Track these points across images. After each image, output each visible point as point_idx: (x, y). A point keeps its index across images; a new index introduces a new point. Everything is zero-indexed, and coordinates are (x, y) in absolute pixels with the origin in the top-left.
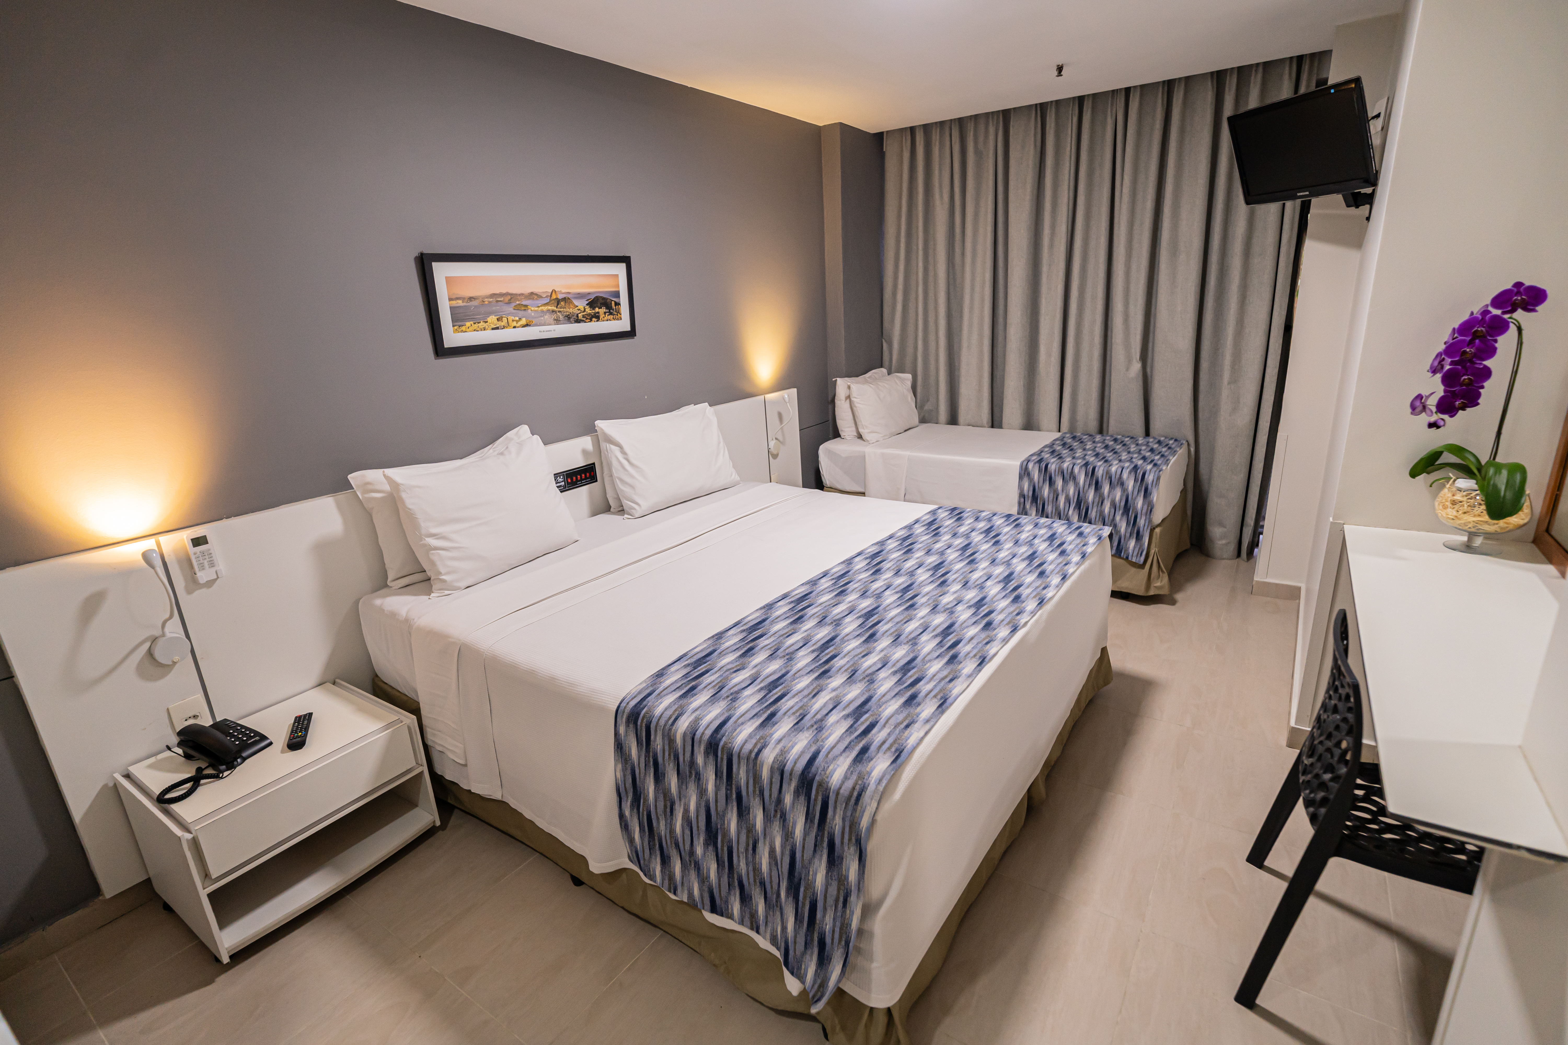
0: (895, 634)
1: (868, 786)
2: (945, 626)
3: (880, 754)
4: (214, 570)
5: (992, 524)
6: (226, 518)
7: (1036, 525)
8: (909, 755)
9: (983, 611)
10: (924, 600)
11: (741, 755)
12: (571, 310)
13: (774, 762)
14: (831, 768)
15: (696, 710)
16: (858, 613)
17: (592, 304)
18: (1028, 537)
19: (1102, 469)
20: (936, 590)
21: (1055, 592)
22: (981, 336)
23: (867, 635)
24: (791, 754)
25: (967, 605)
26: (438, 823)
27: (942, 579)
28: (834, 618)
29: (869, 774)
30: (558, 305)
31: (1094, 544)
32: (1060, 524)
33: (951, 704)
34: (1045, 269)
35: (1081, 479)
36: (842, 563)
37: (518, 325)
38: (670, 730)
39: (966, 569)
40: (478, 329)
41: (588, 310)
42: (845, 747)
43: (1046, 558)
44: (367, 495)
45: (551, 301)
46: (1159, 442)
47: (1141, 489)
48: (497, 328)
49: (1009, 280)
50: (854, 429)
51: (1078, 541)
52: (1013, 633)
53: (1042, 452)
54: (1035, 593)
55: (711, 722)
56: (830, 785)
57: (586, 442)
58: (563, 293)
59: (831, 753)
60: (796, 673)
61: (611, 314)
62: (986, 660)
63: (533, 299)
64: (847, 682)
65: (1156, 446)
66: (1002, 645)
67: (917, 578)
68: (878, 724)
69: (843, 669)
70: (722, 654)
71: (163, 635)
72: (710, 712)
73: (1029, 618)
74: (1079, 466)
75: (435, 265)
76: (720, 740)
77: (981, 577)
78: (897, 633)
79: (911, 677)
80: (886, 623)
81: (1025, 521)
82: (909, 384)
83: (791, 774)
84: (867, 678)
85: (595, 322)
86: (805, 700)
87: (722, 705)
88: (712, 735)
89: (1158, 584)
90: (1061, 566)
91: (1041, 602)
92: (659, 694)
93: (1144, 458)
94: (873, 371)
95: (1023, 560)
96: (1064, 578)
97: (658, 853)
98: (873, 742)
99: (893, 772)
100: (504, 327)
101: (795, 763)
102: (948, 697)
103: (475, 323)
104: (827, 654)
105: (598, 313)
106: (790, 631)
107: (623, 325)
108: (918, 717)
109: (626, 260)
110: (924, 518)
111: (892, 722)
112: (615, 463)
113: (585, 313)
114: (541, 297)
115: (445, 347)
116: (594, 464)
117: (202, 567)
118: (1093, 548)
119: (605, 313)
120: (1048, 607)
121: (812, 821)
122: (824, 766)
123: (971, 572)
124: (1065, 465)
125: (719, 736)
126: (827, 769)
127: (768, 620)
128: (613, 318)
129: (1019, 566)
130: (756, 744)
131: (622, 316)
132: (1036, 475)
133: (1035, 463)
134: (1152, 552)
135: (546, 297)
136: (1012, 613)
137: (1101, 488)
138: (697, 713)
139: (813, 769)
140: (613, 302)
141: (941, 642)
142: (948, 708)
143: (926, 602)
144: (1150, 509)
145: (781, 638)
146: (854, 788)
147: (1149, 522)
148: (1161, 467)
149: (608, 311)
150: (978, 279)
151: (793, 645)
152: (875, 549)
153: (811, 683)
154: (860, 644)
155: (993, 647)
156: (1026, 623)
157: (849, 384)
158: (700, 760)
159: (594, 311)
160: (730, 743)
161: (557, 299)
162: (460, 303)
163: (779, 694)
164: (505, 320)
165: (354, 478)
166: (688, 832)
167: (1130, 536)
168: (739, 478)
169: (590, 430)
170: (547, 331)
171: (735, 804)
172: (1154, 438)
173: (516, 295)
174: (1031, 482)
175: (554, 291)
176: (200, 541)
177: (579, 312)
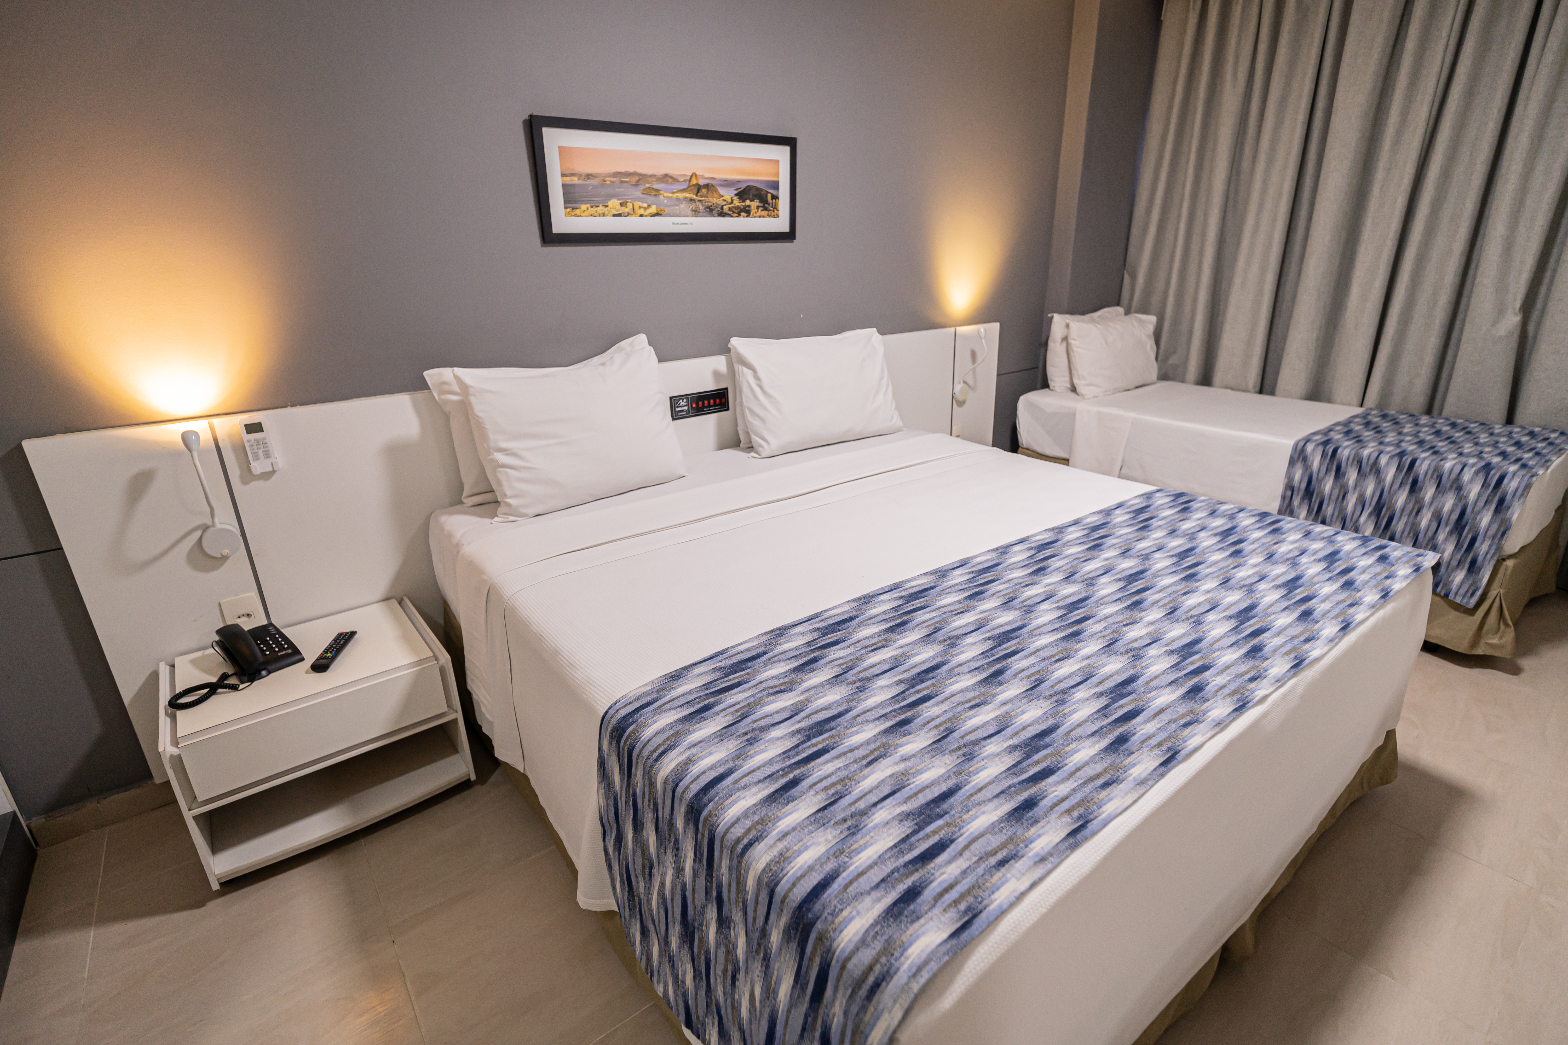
0: (1033, 678)
1: (895, 973)
2: (1120, 679)
3: (937, 911)
4: (269, 461)
5: (1234, 523)
6: (292, 406)
7: (1307, 534)
8: (988, 926)
9: (1192, 663)
10: (1098, 627)
11: (725, 841)
12: (714, 200)
13: (764, 870)
14: (845, 913)
15: (694, 746)
16: (989, 631)
17: (743, 194)
18: (1291, 551)
19: (1427, 463)
20: (1122, 614)
21: (1326, 649)
22: (1263, 270)
23: (991, 670)
24: (792, 865)
25: (1167, 648)
26: (473, 777)
27: (1136, 598)
28: (950, 634)
29: (904, 947)
30: (698, 192)
31: (1407, 577)
32: (1347, 537)
33: (1094, 833)
34: (1379, 175)
35: (1390, 474)
36: (993, 550)
37: (646, 213)
38: (652, 766)
39: (1179, 588)
40: (596, 214)
41: (737, 202)
42: (881, 877)
43: (1316, 590)
44: (443, 397)
45: (689, 186)
46: (1532, 434)
47: (1492, 500)
48: (620, 215)
49: (1320, 191)
50: (1067, 379)
51: (1379, 568)
52: (1237, 713)
53: (1331, 430)
54: (1288, 647)
55: (704, 773)
56: (835, 945)
57: (719, 362)
58: (706, 178)
59: (855, 884)
60: (859, 715)
61: (766, 209)
62: (1179, 757)
63: (667, 182)
64: (929, 749)
65: (1525, 439)
66: (1213, 733)
67: (1098, 591)
68: (953, 846)
69: (933, 724)
70: (771, 661)
71: (213, 525)
72: (711, 754)
73: (1271, 690)
74: (1388, 456)
75: (546, 131)
76: (706, 805)
77: (1200, 604)
78: (1038, 676)
79: (1037, 762)
80: (1026, 657)
81: (1289, 526)
82: (1151, 328)
83: (783, 902)
84: (965, 750)
85: (743, 217)
86: (854, 767)
87: (731, 747)
88: (697, 795)
89: (1495, 641)
90: (1341, 606)
91: (1298, 665)
92: (660, 707)
93: (1504, 455)
94: (1106, 309)
95: (1278, 587)
96: (1346, 628)
98: (932, 882)
99: (946, 958)
100: (628, 215)
101: (794, 885)
102: (1091, 817)
103: (592, 207)
104: (918, 692)
105: (749, 206)
106: (880, 642)
107: (781, 224)
108: (1026, 846)
109: (790, 142)
110: (1131, 502)
111: (976, 847)
112: (745, 389)
113: (732, 205)
114: (678, 181)
115: (554, 232)
116: (726, 389)
117: (257, 458)
118: (1404, 584)
119: (758, 207)
120: (1308, 675)
122: (835, 906)
123: (1185, 594)
124: (1366, 452)
125: (705, 799)
126: (838, 915)
127: (858, 619)
128: (768, 215)
129: (1268, 596)
130: (749, 830)
131: (780, 213)
132: (1316, 462)
133: (1318, 445)
134: (1493, 593)
135: (685, 181)
136: (1241, 675)
137: (1421, 491)
138: (694, 751)
139: (817, 906)
140: (769, 194)
141: (1106, 707)
142: (1086, 839)
143: (1101, 632)
144: (1504, 531)
145: (863, 651)
146: (870, 968)
147: (1496, 549)
148: (1534, 470)
149: (762, 205)
150: (1272, 191)
151: (874, 666)
152: (1047, 537)
153: (875, 738)
154: (974, 685)
155: (1195, 734)
156: (1265, 698)
157: (1068, 321)
158: (680, 823)
159: (743, 204)
160: (716, 815)
161: (697, 184)
162: (575, 180)
163: (820, 746)
164: (630, 205)
165: (430, 375)
166: (662, 912)
167: (1458, 565)
168: (901, 424)
169: (724, 348)
170: (682, 224)
171: (715, 904)
172: (1523, 428)
173: (646, 176)
174: (1307, 469)
175: (694, 175)
176: (254, 428)
177: (725, 203)
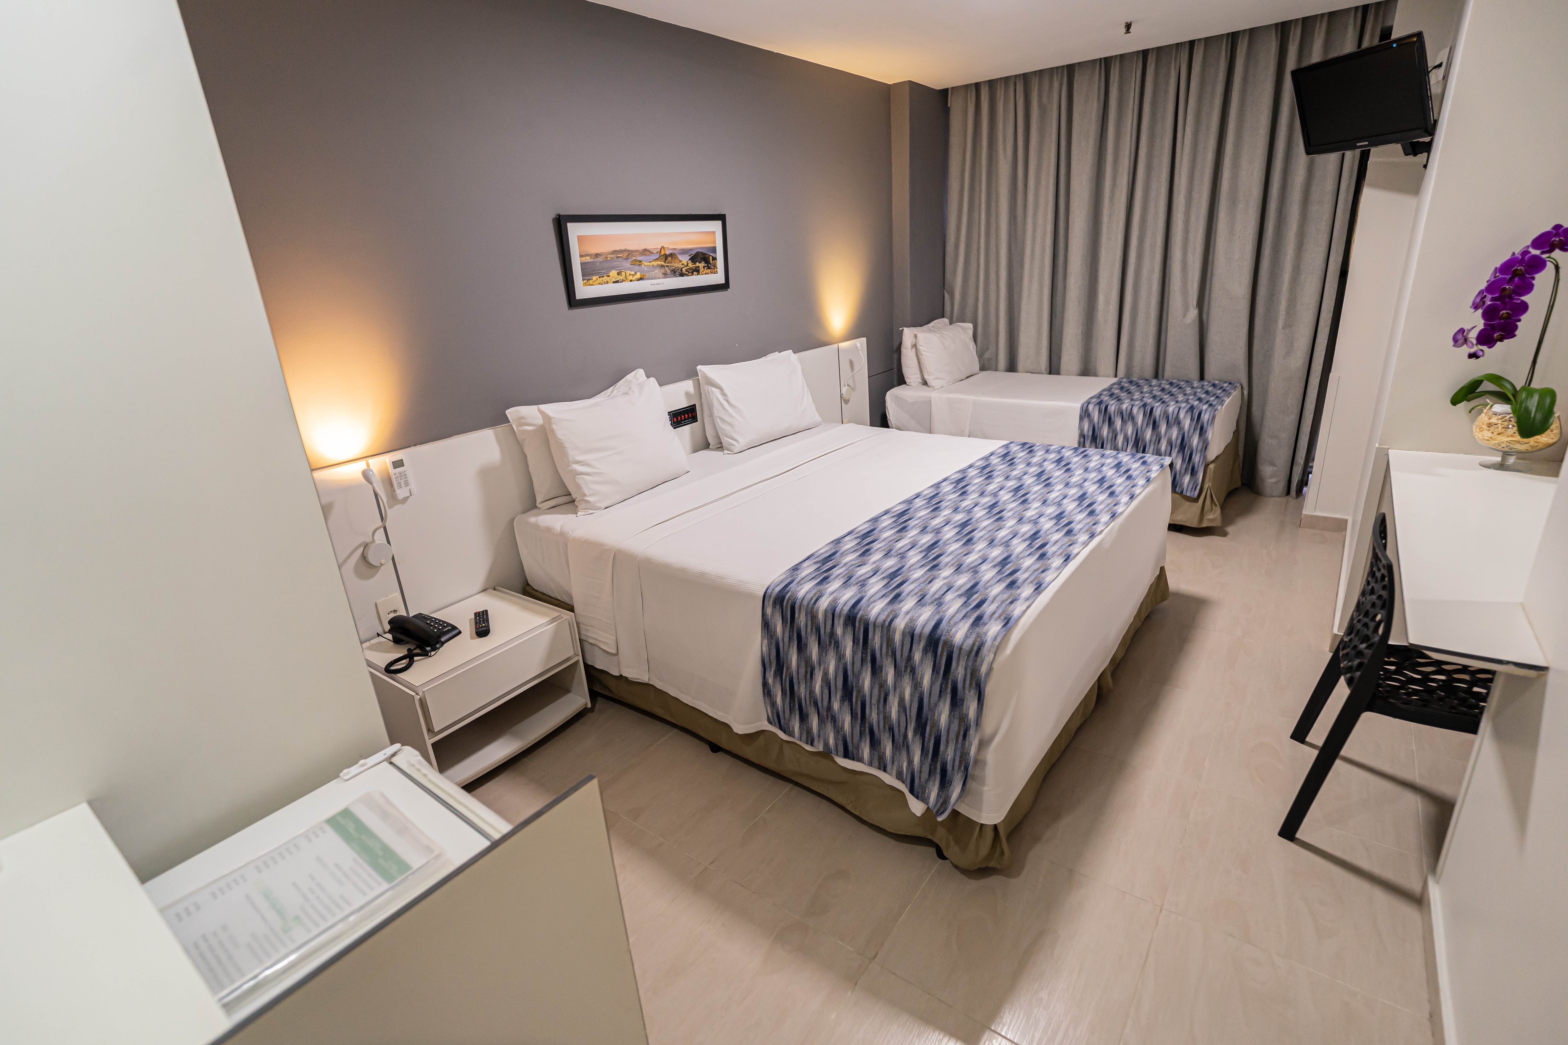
0: (989, 539)
1: (986, 642)
2: (1032, 533)
3: (992, 621)
4: (408, 488)
5: (1061, 455)
6: (414, 446)
7: (1103, 456)
8: (1016, 622)
9: (1064, 522)
10: (1010, 514)
11: (876, 624)
12: (677, 265)
13: (905, 628)
14: (953, 630)
15: (833, 593)
16: (954, 524)
17: (693, 259)
18: (1096, 465)
19: (1159, 409)
20: (1019, 506)
21: (1124, 508)
23: (965, 540)
24: (918, 621)
25: (1048, 518)
26: (589, 706)
27: (1023, 498)
28: (934, 528)
29: (986, 634)
30: (666, 260)
31: (1157, 470)
32: (1124, 455)
33: (1046, 588)
34: (1105, 219)
35: (1140, 419)
36: (931, 487)
37: (634, 279)
38: (813, 608)
39: (1043, 491)
40: (602, 283)
41: (691, 265)
42: (962, 616)
43: (1114, 482)
44: (521, 428)
45: (660, 256)
46: (1214, 385)
47: (1197, 427)
48: (617, 282)
49: (1070, 231)
50: (919, 376)
51: (1143, 468)
52: (1091, 538)
53: (1101, 395)
54: (1107, 509)
55: (847, 601)
56: (954, 642)
57: (688, 385)
58: (670, 249)
59: (952, 620)
60: (910, 567)
61: (709, 268)
62: (1071, 557)
63: (646, 255)
64: (954, 573)
65: (1210, 389)
66: (1083, 547)
67: (1001, 498)
68: (987, 601)
69: (950, 564)
70: (844, 554)
71: (373, 541)
72: (845, 594)
73: (1103, 528)
74: (1137, 407)
75: (570, 226)
76: (857, 613)
77: (1057, 496)
78: (990, 538)
79: (1008, 569)
80: (980, 531)
81: (1092, 453)
82: (971, 332)
83: (920, 636)
84: (972, 570)
85: (696, 275)
86: (923, 585)
87: (854, 589)
88: (850, 610)
89: (1211, 516)
90: (1128, 487)
91: (1114, 516)
92: (798, 582)
93: (1200, 399)
94: (936, 321)
95: (1094, 483)
96: (1132, 497)
97: (797, 712)
98: (985, 613)
99: (1005, 633)
100: (623, 281)
101: (923, 628)
102: (1042, 583)
103: (600, 278)
104: (934, 554)
105: (698, 267)
106: (897, 537)
107: (718, 278)
108: (1019, 596)
109: (721, 218)
110: (998, 451)
111: (999, 599)
112: (716, 404)
113: (688, 267)
114: (653, 253)
115: (577, 299)
116: (695, 405)
117: (400, 487)
118: (1157, 474)
119: (704, 267)
120: (1119, 520)
121: (938, 673)
122: (948, 629)
123: (1048, 493)
124: (1124, 406)
125: (856, 611)
126: (950, 631)
127: (877, 530)
128: (711, 272)
129: (1091, 488)
130: (888, 616)
131: (719, 270)
132: (1096, 416)
133: (1095, 405)
134: (1206, 486)
135: (657, 253)
136: (1089, 523)
137: (1159, 427)
138: (835, 595)
139: (939, 632)
140: (711, 257)
141: (1030, 544)
142: (1043, 591)
143: (1012, 516)
144: (1205, 446)
145: (891, 543)
146: (974, 644)
147: (1203, 459)
148: (1216, 407)
149: (706, 265)
150: (1039, 231)
151: (903, 547)
152: (959, 476)
153: (925, 573)
154: (960, 546)
155: (1075, 548)
156: (1102, 531)
157: (915, 333)
158: (839, 631)
159: (695, 266)
160: (866, 615)
161: (665, 254)
162: (588, 259)
163: (900, 581)
164: (623, 274)
165: (511, 413)
166: (826, 691)
167: (1185, 472)
168: (821, 420)
169: (692, 374)
170: (657, 284)
171: (869, 665)
172: (1209, 382)
173: (632, 251)
174: (1091, 422)
175: (663, 248)
176: (398, 464)
177: (683, 266)
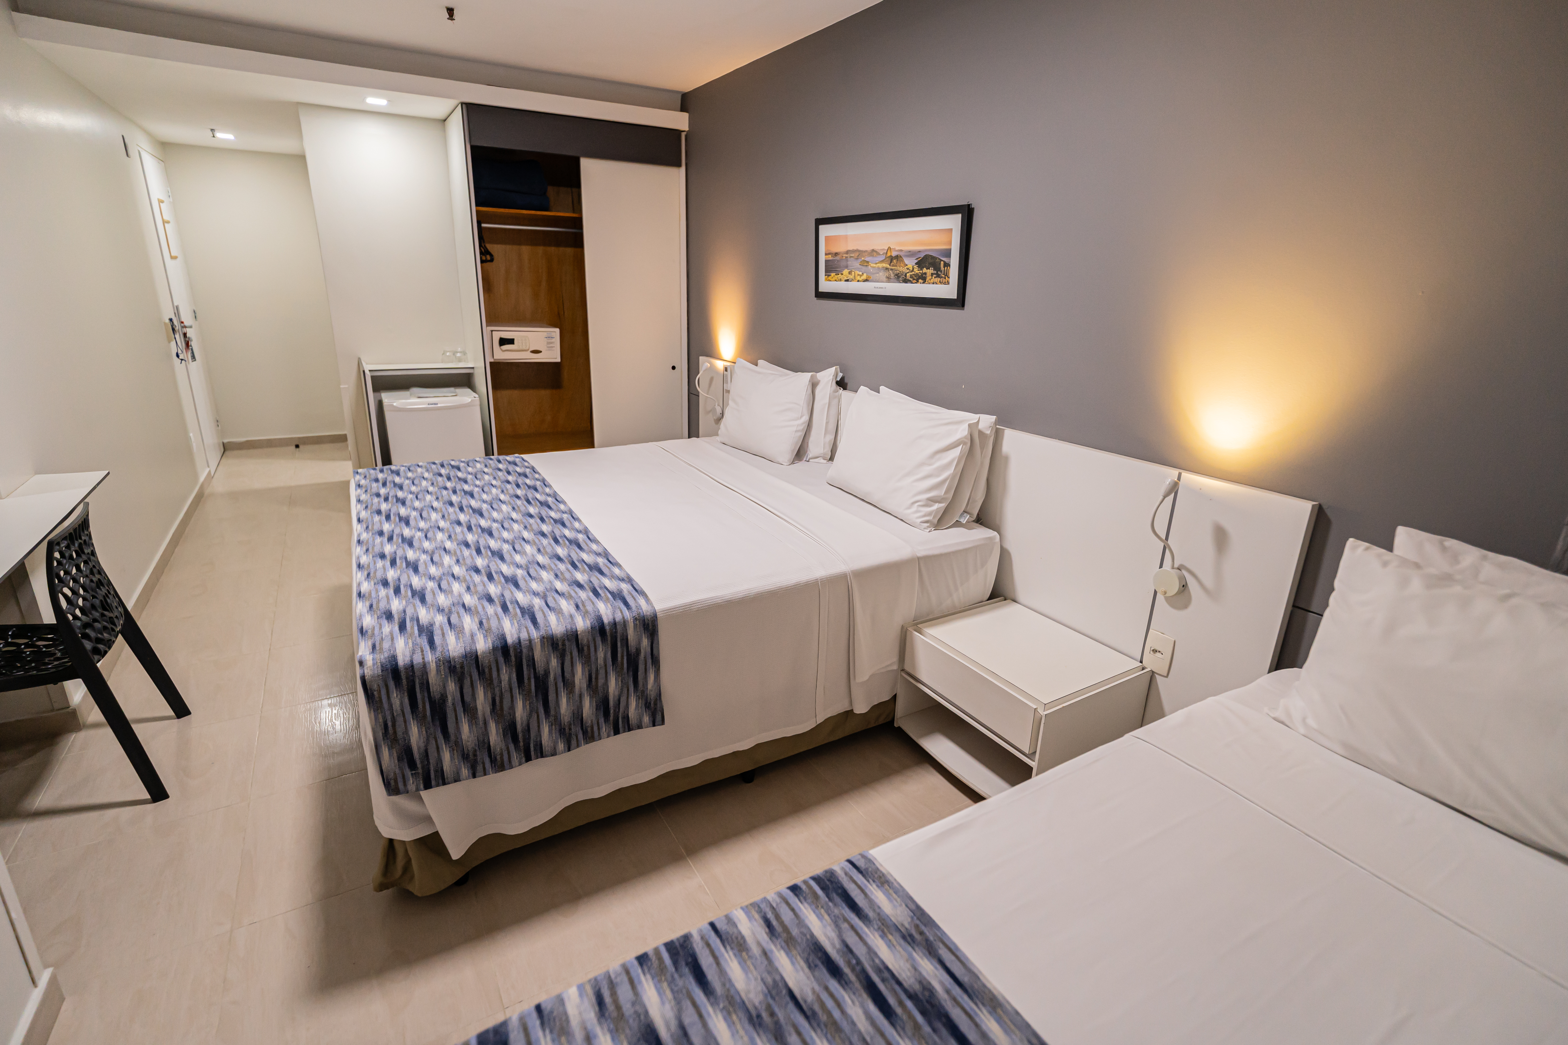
12: (902, 269)
17: (921, 264)
30: (891, 262)
37: (860, 279)
40: (836, 279)
41: (916, 271)
45: (886, 258)
48: (848, 280)
58: (897, 251)
61: (938, 276)
63: (873, 256)
75: (821, 228)
85: (921, 283)
100: (851, 280)
103: (835, 274)
105: (925, 274)
107: (949, 291)
109: (964, 212)
113: (913, 273)
115: (821, 291)
119: (932, 274)
128: (940, 282)
131: (951, 280)
140: (942, 262)
159: (921, 272)
161: (891, 256)
162: (832, 257)
164: (853, 273)
173: (863, 252)
175: (889, 248)
177: (908, 271)
